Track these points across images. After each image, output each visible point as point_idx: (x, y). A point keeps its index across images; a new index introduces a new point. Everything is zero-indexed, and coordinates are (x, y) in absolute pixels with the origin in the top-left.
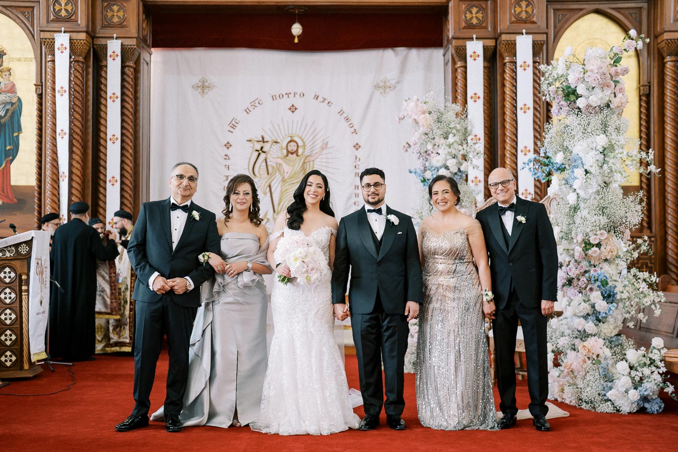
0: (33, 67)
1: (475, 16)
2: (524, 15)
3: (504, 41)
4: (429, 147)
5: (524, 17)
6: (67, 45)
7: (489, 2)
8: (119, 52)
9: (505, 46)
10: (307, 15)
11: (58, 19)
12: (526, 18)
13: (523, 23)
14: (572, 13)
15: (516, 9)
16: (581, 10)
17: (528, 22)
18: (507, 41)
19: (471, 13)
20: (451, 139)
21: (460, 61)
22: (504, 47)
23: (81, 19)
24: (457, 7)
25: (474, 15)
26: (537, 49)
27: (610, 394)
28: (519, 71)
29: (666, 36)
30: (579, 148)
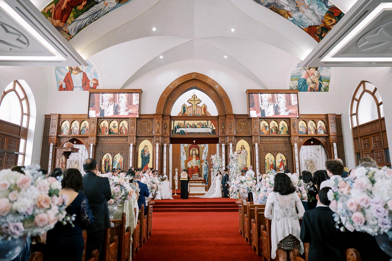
0: (152, 148)
1: (223, 140)
4: (215, 163)
6: (158, 145)
7: (225, 138)
8: (166, 146)
10: (196, 139)
11: (157, 141)
13: (230, 141)
14: (239, 140)
15: (230, 139)
17: (232, 141)
18: (228, 144)
20: (218, 162)
21: (221, 147)
23: (160, 141)
24: (220, 139)
26: (233, 145)
27: (237, 196)
28: (230, 149)
29: (253, 144)
30: (233, 165)
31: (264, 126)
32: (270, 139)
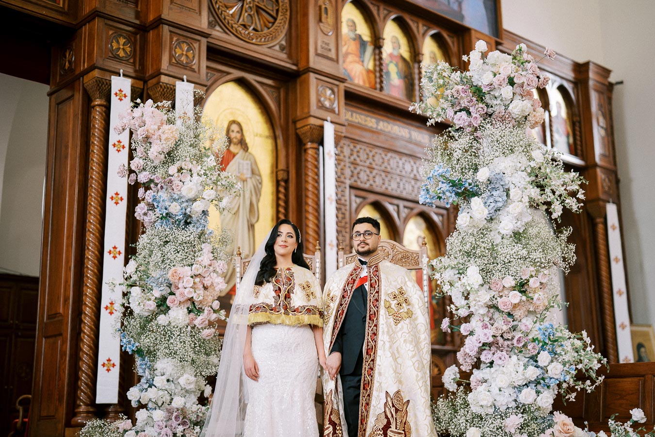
2: (183, 59)
3: (163, 83)
5: (184, 62)
7: (138, 36)
9: (163, 90)
12: (187, 63)
13: (183, 68)
14: (220, 74)
15: (176, 50)
16: (228, 73)
17: (187, 68)
18: (167, 84)
19: (118, 42)
21: (100, 98)
22: (161, 90)
25: (122, 47)
31: (352, 35)
32: (377, 124)
